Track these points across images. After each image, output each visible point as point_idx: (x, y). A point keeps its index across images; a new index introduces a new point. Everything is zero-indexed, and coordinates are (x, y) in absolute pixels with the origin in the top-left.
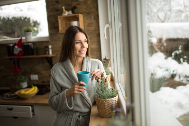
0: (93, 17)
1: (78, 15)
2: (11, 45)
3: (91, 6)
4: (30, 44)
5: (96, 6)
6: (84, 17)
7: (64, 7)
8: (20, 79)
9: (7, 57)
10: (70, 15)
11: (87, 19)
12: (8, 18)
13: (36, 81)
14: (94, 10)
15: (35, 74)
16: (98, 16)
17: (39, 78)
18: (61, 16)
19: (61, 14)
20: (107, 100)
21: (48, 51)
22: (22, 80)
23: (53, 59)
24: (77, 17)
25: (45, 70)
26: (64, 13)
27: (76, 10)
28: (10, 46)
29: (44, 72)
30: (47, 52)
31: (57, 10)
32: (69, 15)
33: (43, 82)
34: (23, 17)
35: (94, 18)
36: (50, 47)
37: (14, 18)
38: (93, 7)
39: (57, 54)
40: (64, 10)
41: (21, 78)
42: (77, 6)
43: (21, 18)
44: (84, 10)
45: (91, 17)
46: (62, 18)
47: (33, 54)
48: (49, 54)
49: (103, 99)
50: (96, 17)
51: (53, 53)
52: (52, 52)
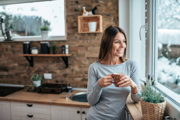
0: (112, 19)
1: (99, 16)
2: (28, 43)
3: (112, 8)
4: (47, 42)
5: (116, 8)
6: (103, 18)
7: (84, 8)
8: (34, 77)
9: (22, 55)
10: (91, 16)
11: (107, 20)
12: (20, 17)
13: (50, 80)
14: (114, 12)
15: (49, 73)
16: (118, 18)
17: (53, 77)
18: (81, 16)
19: (81, 15)
20: (158, 105)
21: (65, 50)
22: (37, 78)
23: (69, 59)
24: (98, 17)
25: (60, 69)
26: (84, 13)
27: (96, 11)
28: (26, 44)
29: (58, 71)
30: (64, 52)
31: (76, 10)
32: (89, 16)
33: (57, 81)
34: (34, 16)
35: (114, 20)
36: (67, 46)
37: (25, 17)
38: (114, 9)
39: (73, 54)
40: (85, 11)
41: (36, 76)
42: (98, 7)
43: (32, 17)
44: (104, 12)
45: (110, 19)
46: (82, 19)
47: (49, 53)
48: (65, 53)
49: (153, 104)
50: (116, 19)
51: (69, 53)
52: (69, 51)
